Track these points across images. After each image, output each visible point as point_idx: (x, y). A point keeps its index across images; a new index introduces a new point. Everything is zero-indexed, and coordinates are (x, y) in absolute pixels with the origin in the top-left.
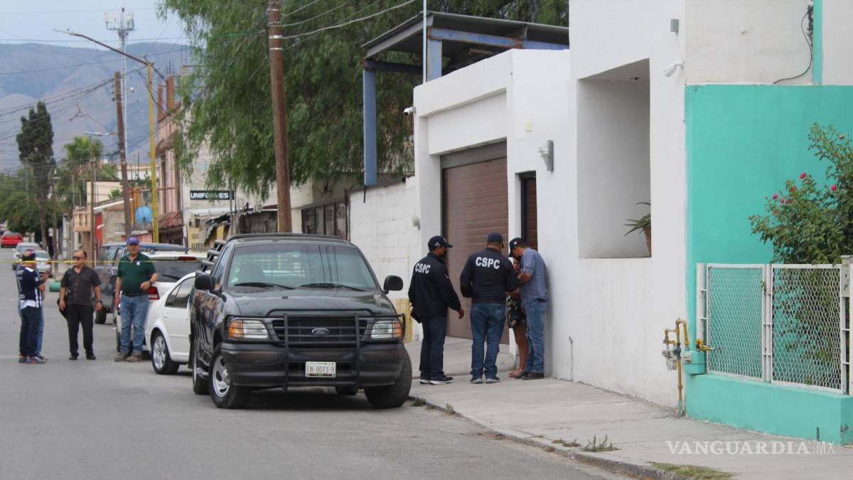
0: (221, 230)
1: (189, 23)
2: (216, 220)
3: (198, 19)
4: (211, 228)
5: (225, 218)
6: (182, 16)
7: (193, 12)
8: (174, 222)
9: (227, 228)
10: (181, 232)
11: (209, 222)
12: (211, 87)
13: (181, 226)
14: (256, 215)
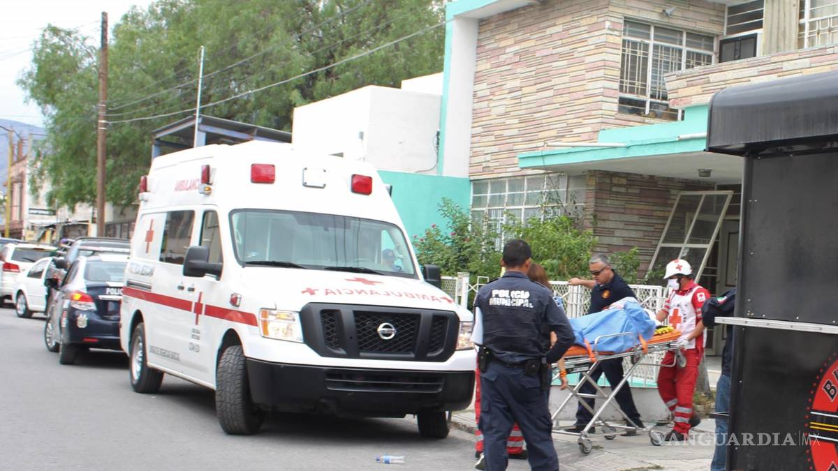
0: (49, 233)
1: (43, 108)
2: (47, 227)
3: (49, 107)
4: (42, 232)
5: (53, 226)
6: (39, 104)
7: (46, 102)
8: (17, 227)
9: (53, 232)
10: (21, 233)
11: (41, 228)
12: (56, 147)
13: (21, 229)
14: (74, 226)
